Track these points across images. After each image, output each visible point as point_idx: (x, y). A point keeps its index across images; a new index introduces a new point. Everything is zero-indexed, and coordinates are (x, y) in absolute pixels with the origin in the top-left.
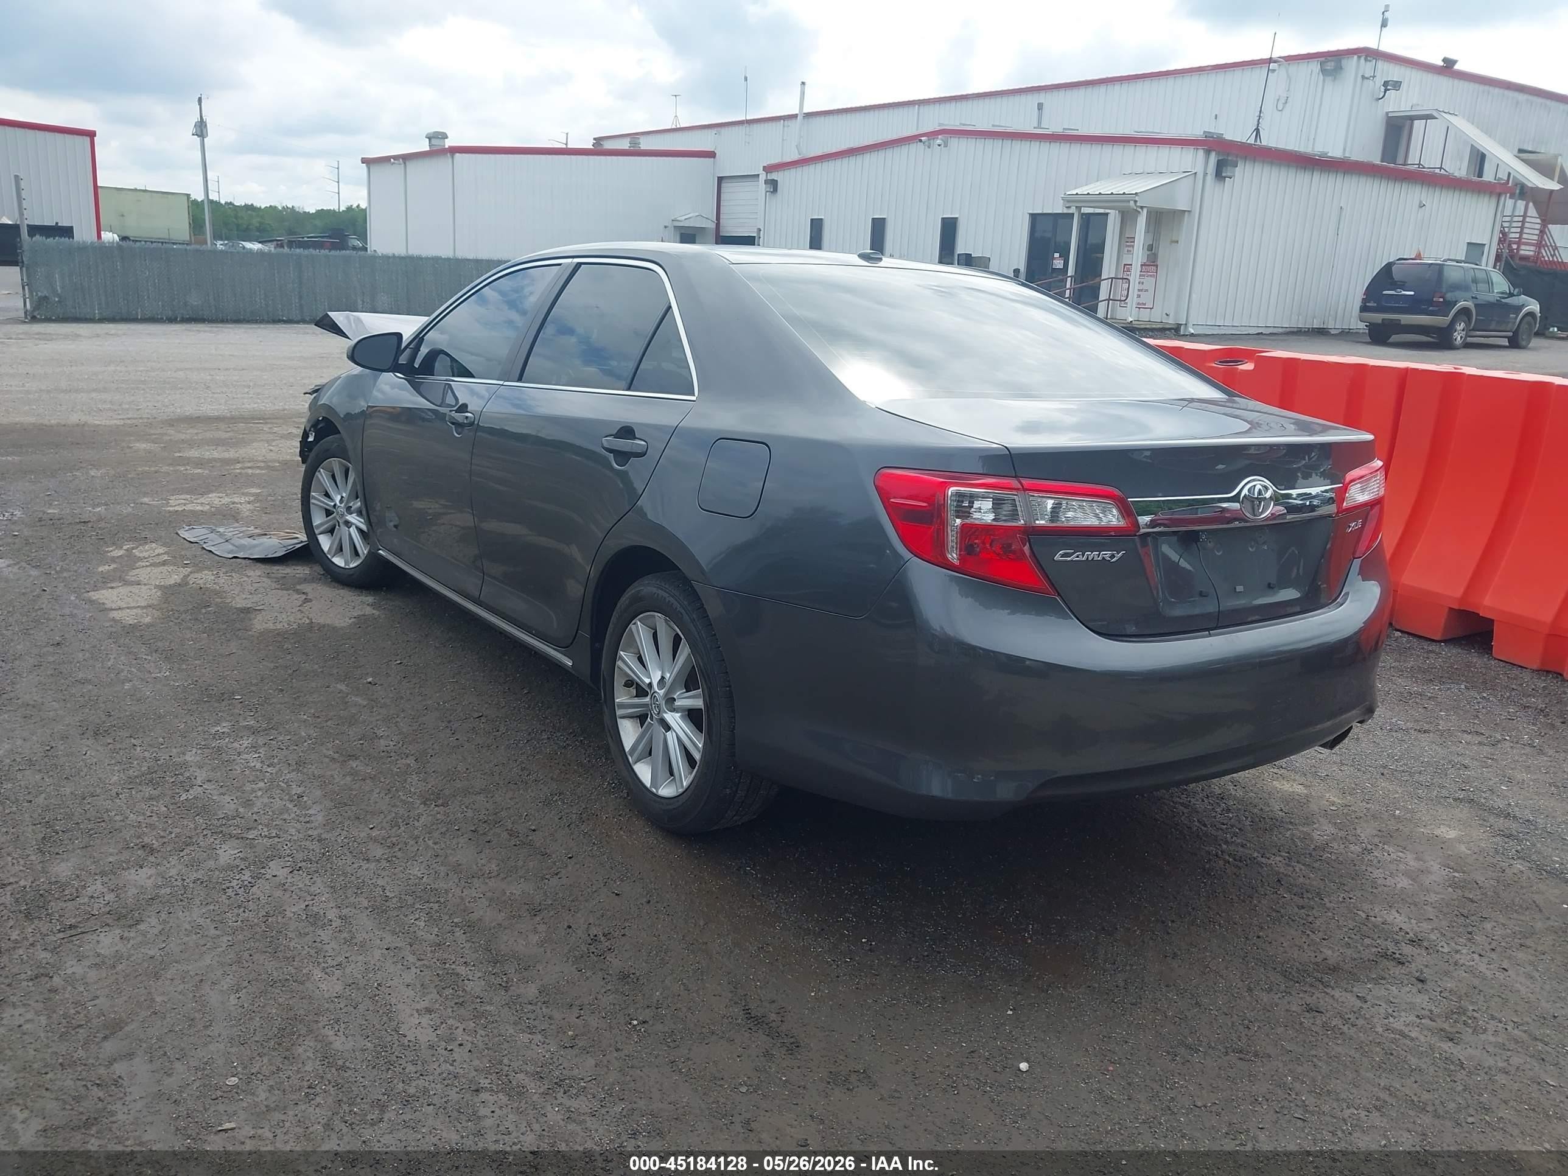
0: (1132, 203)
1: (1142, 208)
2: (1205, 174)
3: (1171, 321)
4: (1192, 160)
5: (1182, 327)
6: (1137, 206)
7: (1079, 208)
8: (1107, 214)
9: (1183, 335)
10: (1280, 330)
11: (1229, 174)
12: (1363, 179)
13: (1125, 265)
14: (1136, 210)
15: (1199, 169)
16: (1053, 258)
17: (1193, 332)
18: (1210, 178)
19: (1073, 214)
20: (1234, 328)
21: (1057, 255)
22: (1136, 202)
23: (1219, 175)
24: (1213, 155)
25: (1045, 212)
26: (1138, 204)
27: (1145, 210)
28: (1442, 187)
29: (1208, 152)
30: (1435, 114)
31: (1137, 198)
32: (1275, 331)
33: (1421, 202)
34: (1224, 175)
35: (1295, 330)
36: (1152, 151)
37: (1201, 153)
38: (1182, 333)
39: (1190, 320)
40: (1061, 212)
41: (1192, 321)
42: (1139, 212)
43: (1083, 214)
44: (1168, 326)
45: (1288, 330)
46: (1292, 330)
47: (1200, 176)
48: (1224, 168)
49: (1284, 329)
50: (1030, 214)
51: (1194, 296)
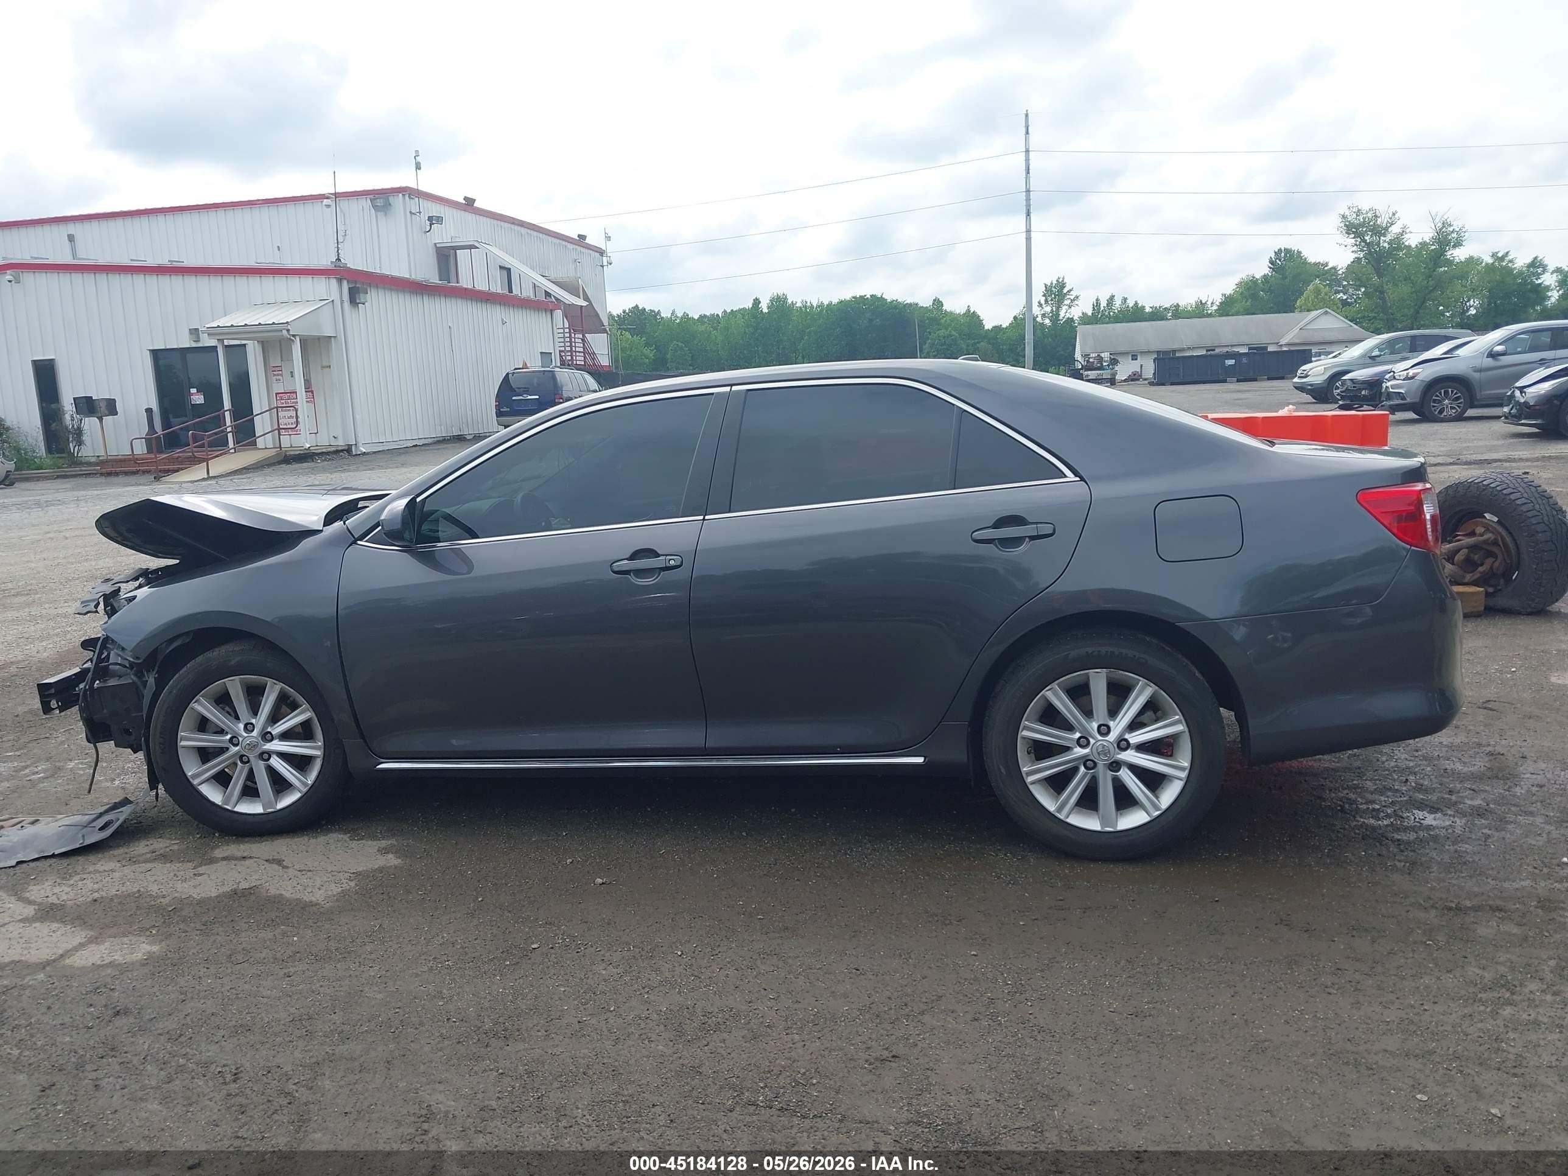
0: (285, 332)
1: (294, 336)
2: (342, 302)
3: (341, 443)
4: (330, 289)
5: (353, 447)
6: (290, 335)
7: (221, 341)
8: (244, 345)
9: (356, 455)
10: (430, 441)
11: (362, 301)
12: (459, 301)
13: (276, 394)
14: (290, 339)
15: (335, 295)
16: (190, 394)
17: (364, 451)
18: (347, 304)
19: (216, 347)
20: (394, 443)
21: (193, 391)
22: (288, 330)
23: (354, 301)
24: (345, 283)
25: (168, 347)
26: (291, 333)
27: (298, 339)
28: (513, 306)
29: (340, 281)
30: (477, 244)
31: (289, 327)
32: (426, 441)
33: (502, 320)
34: (358, 301)
35: (441, 439)
36: (281, 281)
37: (334, 282)
38: (354, 453)
39: (359, 440)
40: (188, 346)
41: (361, 441)
42: (293, 340)
43: (226, 346)
44: (340, 448)
45: (435, 439)
46: (438, 439)
47: (338, 303)
48: (357, 296)
49: (433, 439)
50: (150, 350)
51: (358, 417)
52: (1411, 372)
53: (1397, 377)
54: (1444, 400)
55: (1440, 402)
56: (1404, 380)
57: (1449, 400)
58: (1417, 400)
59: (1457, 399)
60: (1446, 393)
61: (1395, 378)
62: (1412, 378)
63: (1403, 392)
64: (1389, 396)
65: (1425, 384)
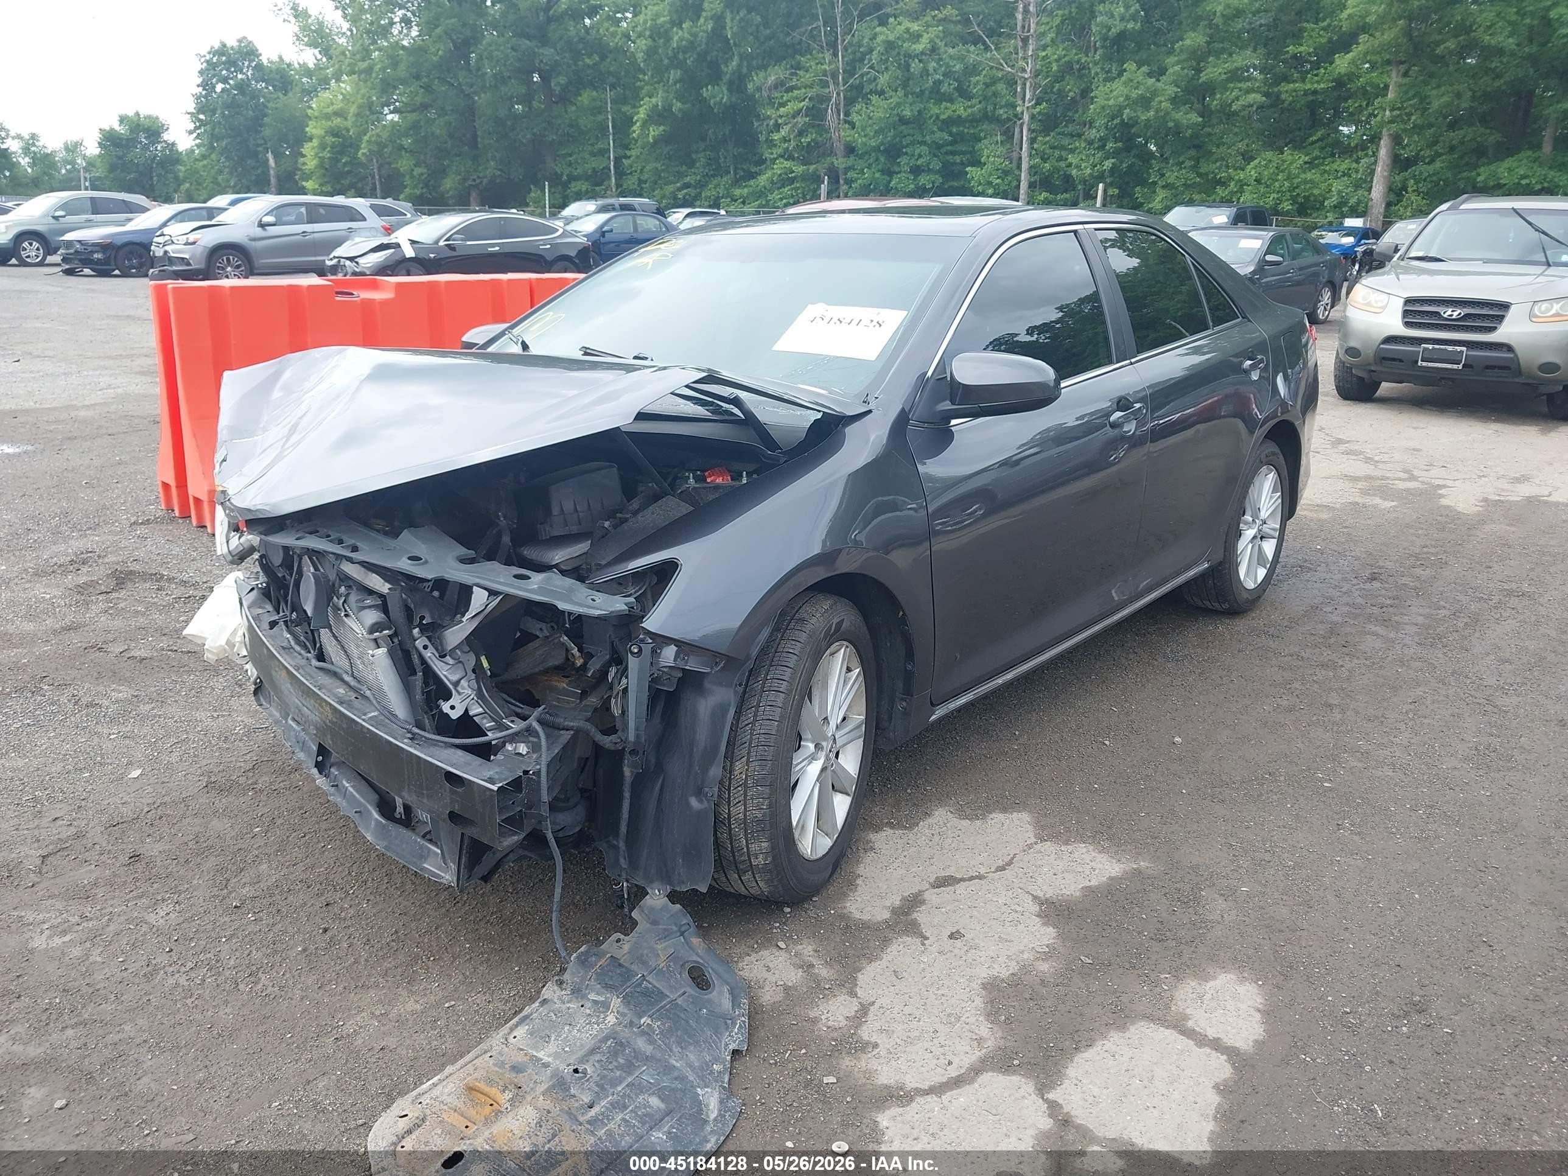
52: (192, 237)
53: (175, 242)
54: (227, 267)
55: (223, 269)
56: (185, 244)
57: (232, 267)
58: (202, 266)
59: (238, 267)
60: (228, 260)
61: (173, 242)
62: (194, 243)
63: (187, 257)
64: (168, 259)
65: (207, 250)
